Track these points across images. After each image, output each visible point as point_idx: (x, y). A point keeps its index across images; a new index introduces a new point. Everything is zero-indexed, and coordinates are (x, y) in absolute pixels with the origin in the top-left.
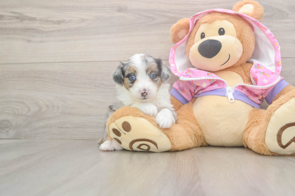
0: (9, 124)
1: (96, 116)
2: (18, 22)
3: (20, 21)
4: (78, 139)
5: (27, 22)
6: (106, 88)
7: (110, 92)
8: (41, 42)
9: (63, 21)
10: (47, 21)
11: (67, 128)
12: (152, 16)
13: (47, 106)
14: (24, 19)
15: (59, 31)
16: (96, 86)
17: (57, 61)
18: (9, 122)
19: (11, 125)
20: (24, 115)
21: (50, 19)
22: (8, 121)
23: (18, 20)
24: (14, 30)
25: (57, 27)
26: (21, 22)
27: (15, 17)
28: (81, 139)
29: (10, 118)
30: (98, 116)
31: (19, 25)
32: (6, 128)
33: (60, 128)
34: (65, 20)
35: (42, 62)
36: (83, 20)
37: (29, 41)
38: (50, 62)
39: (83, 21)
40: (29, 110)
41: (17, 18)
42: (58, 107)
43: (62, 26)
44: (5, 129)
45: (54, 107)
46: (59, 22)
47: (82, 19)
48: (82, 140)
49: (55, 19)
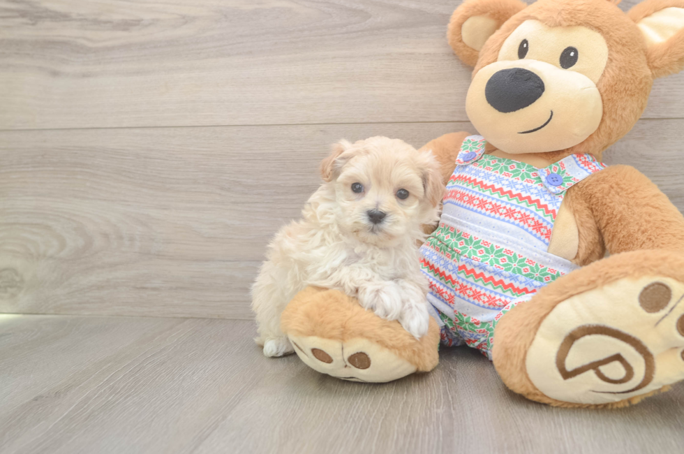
0: (18, 279)
1: (224, 261)
2: (27, 24)
3: (30, 22)
4: (182, 316)
5: (48, 24)
6: (246, 194)
7: (257, 202)
8: (85, 76)
9: (136, 23)
10: (97, 23)
11: (154, 289)
12: (361, 7)
13: (106, 235)
14: (40, 17)
15: (127, 47)
16: (222, 189)
17: (124, 125)
18: (17, 274)
19: (22, 281)
20: (51, 257)
21: (103, 18)
22: (14, 271)
23: (24, 20)
24: (17, 46)
25: (122, 37)
26: (33, 24)
27: (18, 11)
28: (190, 316)
29: (18, 263)
30: (230, 261)
31: (27, 32)
32: (11, 287)
33: (137, 288)
34: (142, 20)
35: (87, 126)
36: (186, 20)
37: (55, 74)
38: (109, 126)
39: (186, 23)
40: (63, 245)
41: (23, 14)
42: (132, 239)
43: (135, 35)
44: (9, 289)
45: (121, 238)
46: (126, 25)
47: (184, 17)
48: (192, 318)
49: (117, 17)
